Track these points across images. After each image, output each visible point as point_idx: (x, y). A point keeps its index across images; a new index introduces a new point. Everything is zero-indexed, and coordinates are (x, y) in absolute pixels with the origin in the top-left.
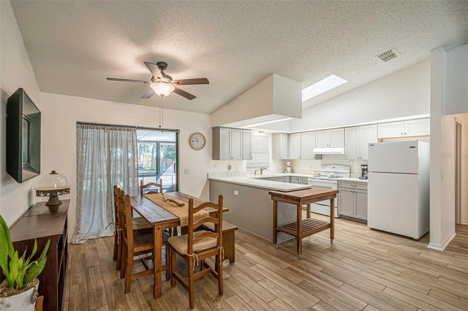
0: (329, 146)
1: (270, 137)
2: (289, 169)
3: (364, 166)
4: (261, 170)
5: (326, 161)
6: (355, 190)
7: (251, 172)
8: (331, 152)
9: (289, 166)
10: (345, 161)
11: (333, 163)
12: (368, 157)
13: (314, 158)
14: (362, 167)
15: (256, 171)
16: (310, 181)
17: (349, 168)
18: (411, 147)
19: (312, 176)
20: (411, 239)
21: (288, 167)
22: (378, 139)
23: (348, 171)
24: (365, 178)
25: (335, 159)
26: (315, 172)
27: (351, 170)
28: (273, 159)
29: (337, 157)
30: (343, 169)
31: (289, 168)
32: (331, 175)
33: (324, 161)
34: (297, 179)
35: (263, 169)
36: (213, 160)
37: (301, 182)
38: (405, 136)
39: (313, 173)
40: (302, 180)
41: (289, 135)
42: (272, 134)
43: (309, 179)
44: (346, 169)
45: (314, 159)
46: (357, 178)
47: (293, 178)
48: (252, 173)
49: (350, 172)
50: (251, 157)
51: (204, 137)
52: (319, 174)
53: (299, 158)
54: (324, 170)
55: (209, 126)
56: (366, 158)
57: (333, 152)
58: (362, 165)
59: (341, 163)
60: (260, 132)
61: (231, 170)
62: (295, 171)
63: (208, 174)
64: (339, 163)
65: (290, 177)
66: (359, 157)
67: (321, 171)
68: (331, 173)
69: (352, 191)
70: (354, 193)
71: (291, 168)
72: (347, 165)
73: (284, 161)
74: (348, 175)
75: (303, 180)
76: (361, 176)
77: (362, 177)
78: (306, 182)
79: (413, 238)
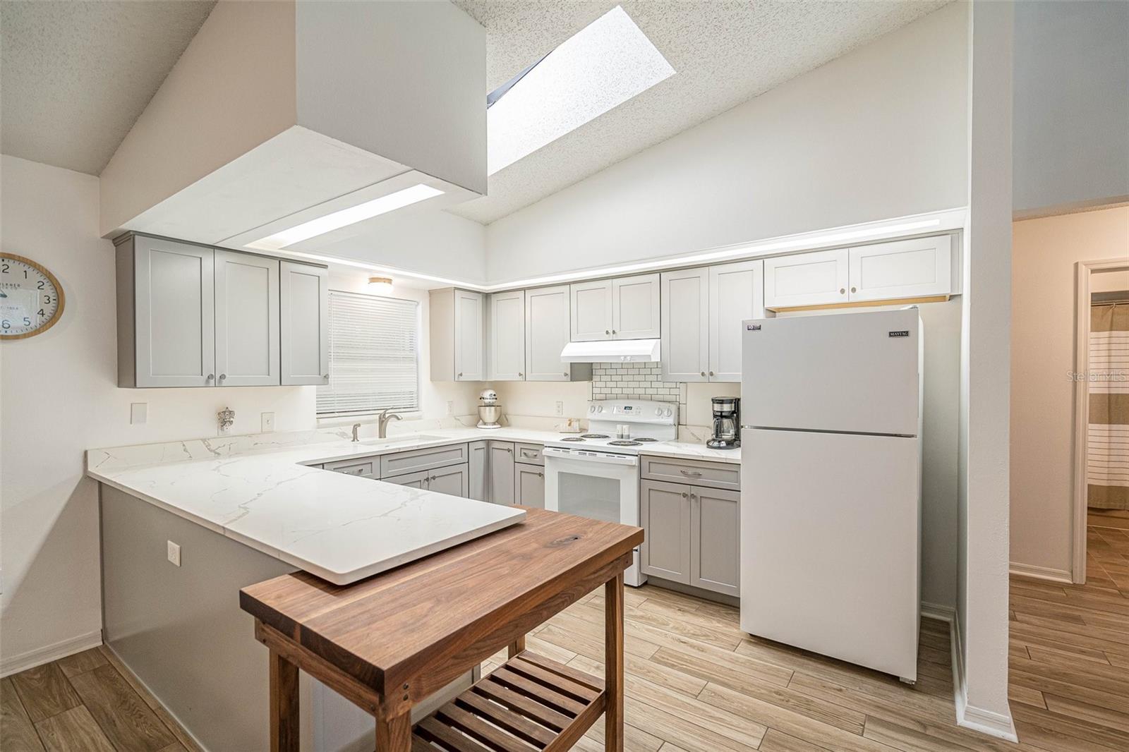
0: (612, 334)
1: (421, 303)
2: (490, 415)
3: (721, 402)
4: (382, 421)
5: (603, 384)
6: (694, 490)
7: (336, 430)
8: (620, 356)
9: (490, 405)
10: (660, 384)
11: (625, 391)
12: (741, 373)
13: (566, 375)
14: (715, 405)
15: (359, 425)
16: (549, 457)
17: (673, 408)
18: (892, 334)
19: (556, 439)
20: (893, 680)
21: (487, 408)
22: (767, 310)
23: (671, 420)
24: (723, 444)
25: (631, 378)
26: (570, 425)
27: (679, 415)
28: (431, 380)
29: (636, 371)
30: (656, 412)
31: (490, 412)
32: (620, 433)
33: (600, 384)
34: (509, 450)
35: (387, 415)
36: (119, 386)
37: (523, 459)
38: (852, 300)
39: (564, 426)
40: (525, 454)
41: (487, 296)
42: (431, 293)
43: (546, 451)
44: (666, 413)
45: (565, 378)
46: (699, 441)
47: (496, 445)
48: (343, 435)
49: (677, 424)
50: (323, 374)
51: (49, 276)
52: (582, 430)
53: (520, 375)
54: (596, 416)
55: (93, 229)
56: (735, 374)
57: (625, 357)
58: (715, 401)
59: (650, 391)
60: (373, 280)
61: (230, 429)
62: (512, 419)
63: (86, 453)
64: (641, 391)
65: (488, 442)
66: (707, 373)
67: (589, 420)
68: (619, 426)
69: (685, 495)
70: (693, 500)
71: (496, 410)
72: (668, 398)
73: (477, 387)
74: (673, 431)
75: (530, 453)
76: (710, 438)
77: (714, 440)
78: (537, 461)
79: (898, 678)
